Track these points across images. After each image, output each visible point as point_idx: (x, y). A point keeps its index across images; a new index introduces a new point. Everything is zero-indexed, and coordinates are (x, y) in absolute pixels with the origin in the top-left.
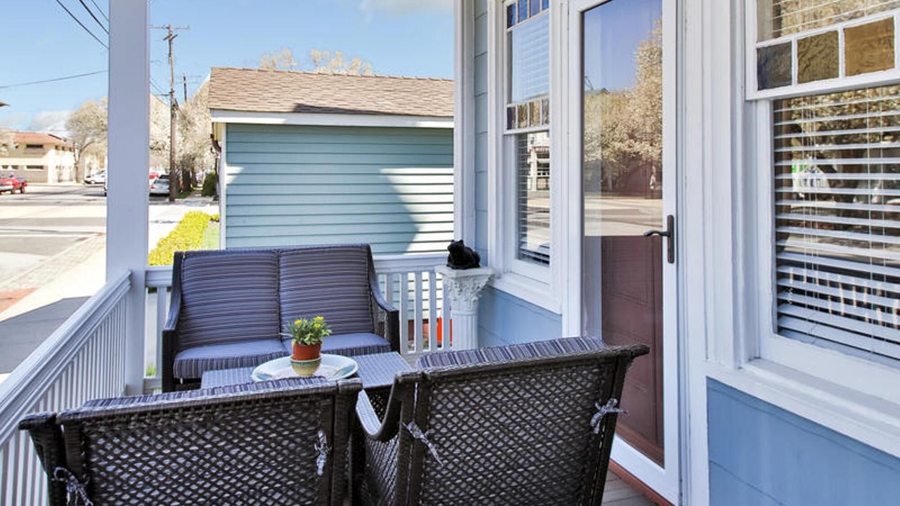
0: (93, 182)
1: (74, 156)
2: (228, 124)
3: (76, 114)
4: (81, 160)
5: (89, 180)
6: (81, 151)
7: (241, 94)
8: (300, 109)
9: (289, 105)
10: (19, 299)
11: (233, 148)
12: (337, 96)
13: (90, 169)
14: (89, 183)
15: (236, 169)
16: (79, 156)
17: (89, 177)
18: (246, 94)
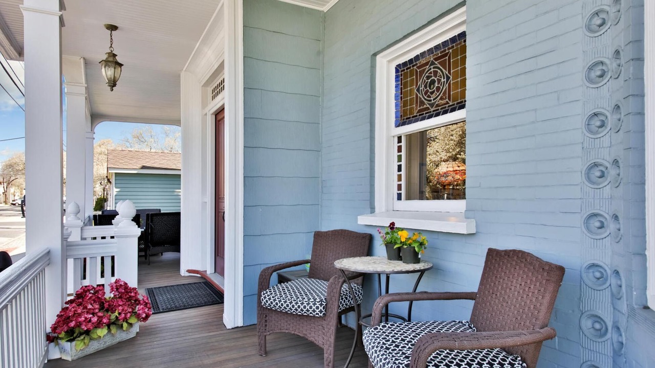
0: (17, 204)
1: (4, 187)
2: (116, 173)
3: (9, 160)
4: (8, 190)
5: (14, 203)
6: (9, 184)
7: (120, 161)
8: (144, 167)
9: (140, 166)
10: (12, 251)
11: (117, 182)
12: (161, 162)
13: (14, 196)
14: (14, 204)
15: (118, 190)
16: (7, 187)
17: (14, 201)
18: (123, 161)
